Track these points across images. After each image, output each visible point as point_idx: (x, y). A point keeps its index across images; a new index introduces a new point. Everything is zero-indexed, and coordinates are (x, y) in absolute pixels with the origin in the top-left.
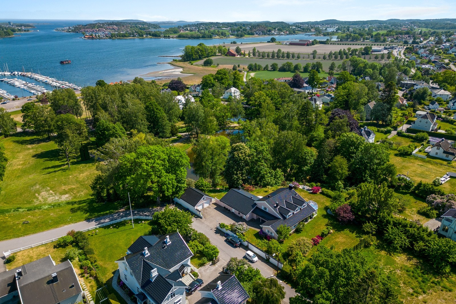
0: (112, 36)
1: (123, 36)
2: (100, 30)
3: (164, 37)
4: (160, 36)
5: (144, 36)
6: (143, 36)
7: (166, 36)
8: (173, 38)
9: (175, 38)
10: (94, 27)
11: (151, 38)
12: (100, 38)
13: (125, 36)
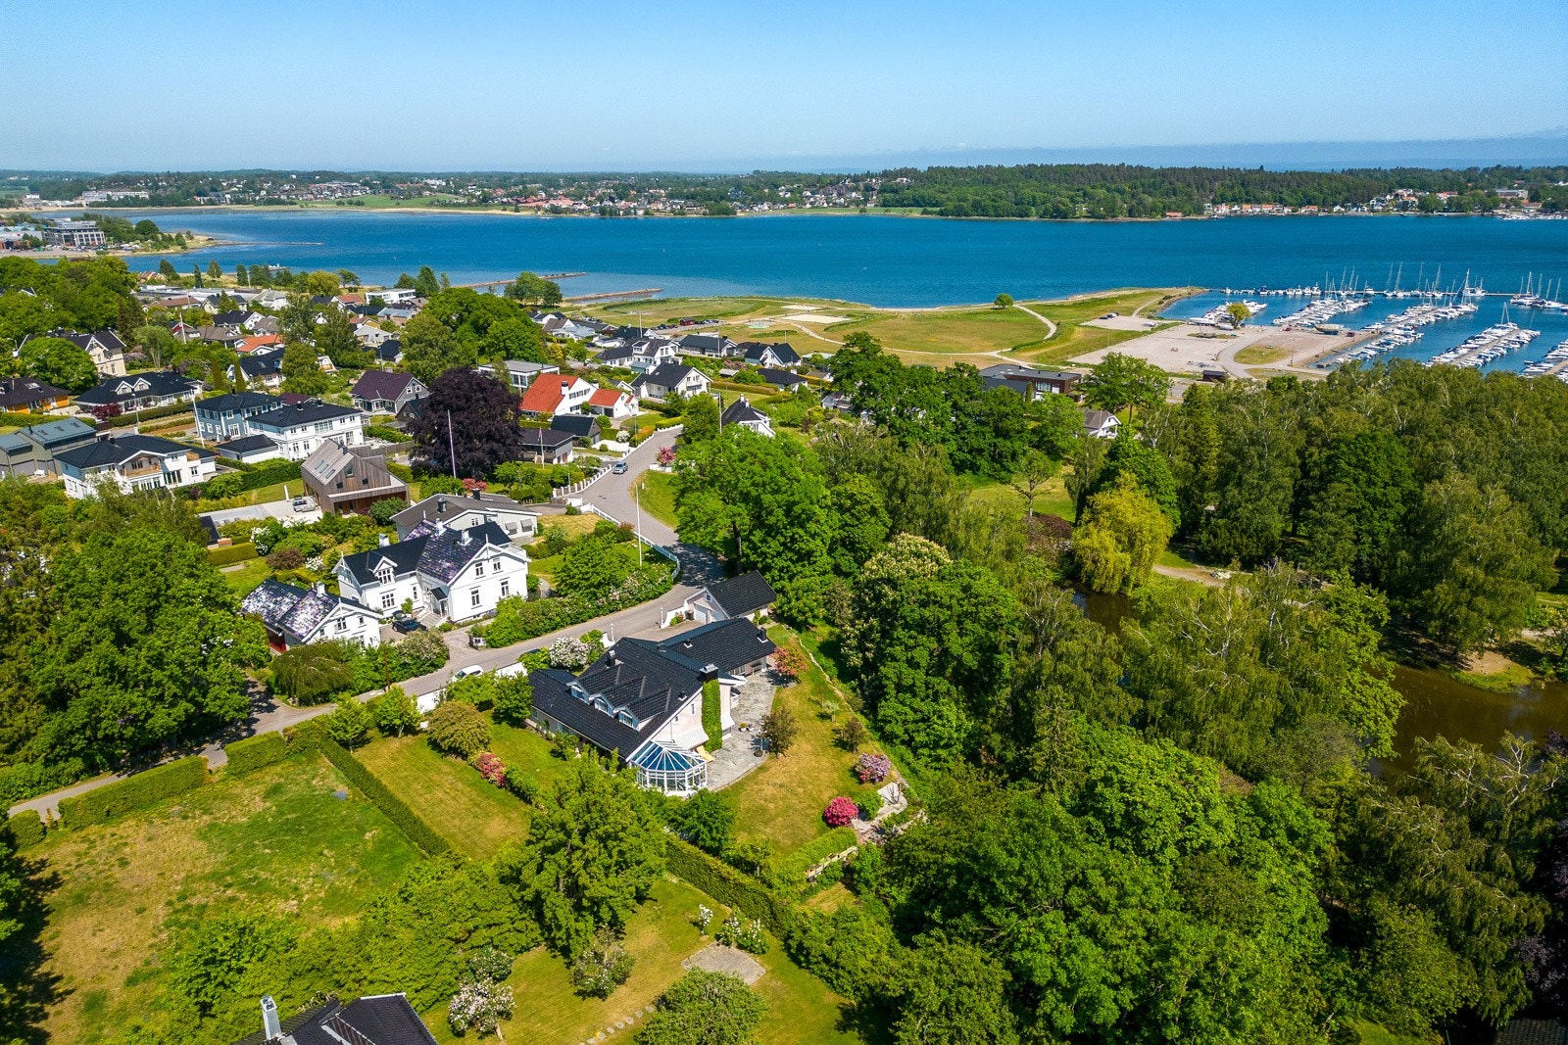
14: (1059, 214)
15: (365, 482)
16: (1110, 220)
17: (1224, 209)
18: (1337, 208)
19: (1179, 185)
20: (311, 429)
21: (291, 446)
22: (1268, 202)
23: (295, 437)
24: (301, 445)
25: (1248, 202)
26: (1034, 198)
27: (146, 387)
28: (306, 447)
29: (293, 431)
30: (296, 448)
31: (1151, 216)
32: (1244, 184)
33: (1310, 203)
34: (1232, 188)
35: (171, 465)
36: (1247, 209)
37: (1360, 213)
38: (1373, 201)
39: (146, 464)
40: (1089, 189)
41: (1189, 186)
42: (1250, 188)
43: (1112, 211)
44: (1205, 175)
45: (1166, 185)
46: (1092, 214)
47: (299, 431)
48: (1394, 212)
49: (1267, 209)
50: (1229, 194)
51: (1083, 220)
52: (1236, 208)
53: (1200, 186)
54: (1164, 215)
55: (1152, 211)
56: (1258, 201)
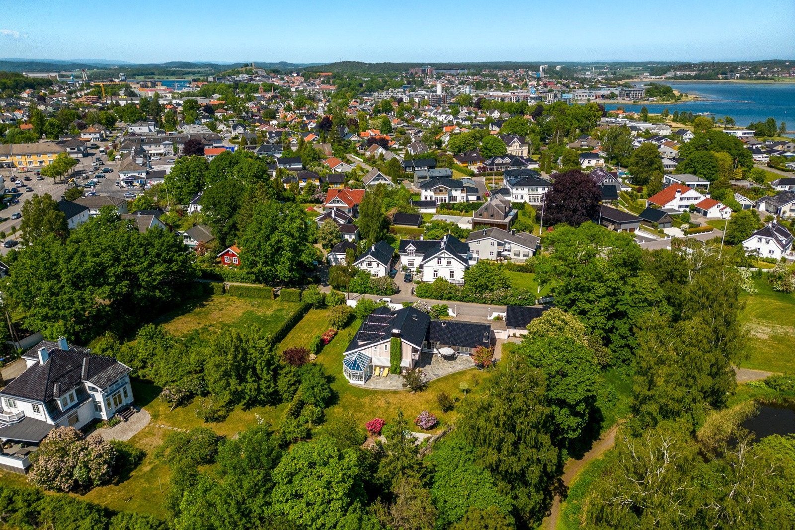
15: (492, 216)
20: (526, 190)
21: (514, 196)
23: (517, 192)
24: (519, 197)
27: (509, 162)
28: (522, 198)
29: (517, 189)
30: (516, 198)
35: (454, 193)
39: (444, 191)
47: (520, 189)
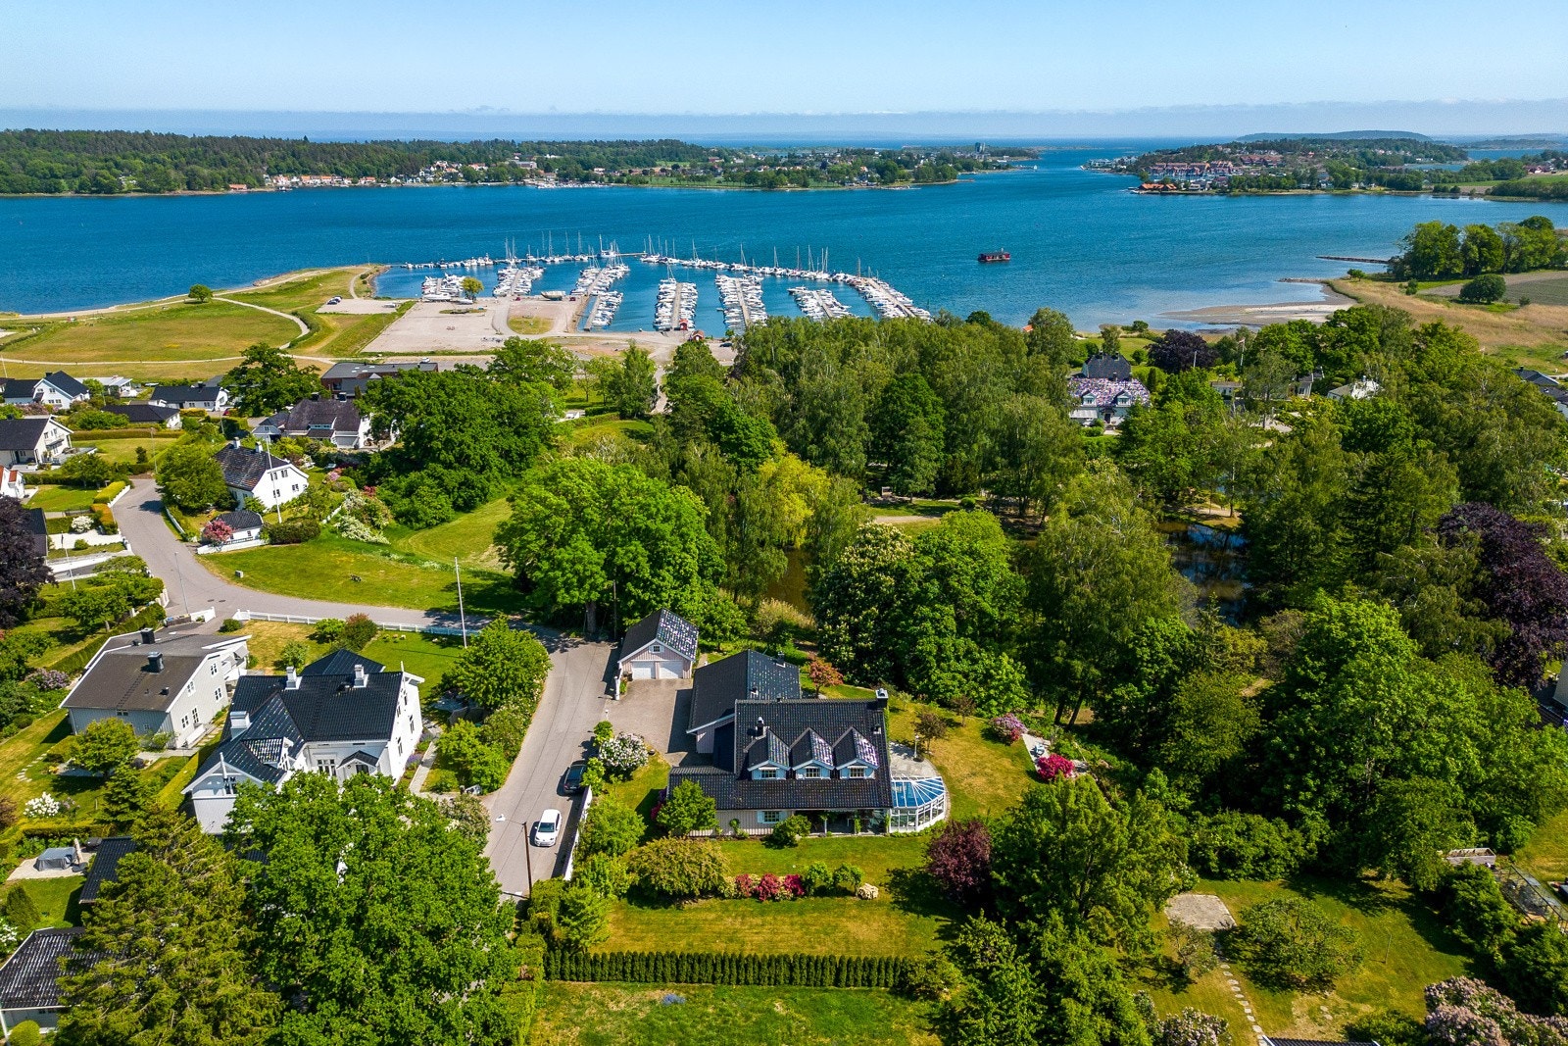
0: (1231, 187)
1: (1270, 187)
2: (1214, 166)
3: (1436, 190)
4: (1418, 188)
5: (1356, 187)
6: (1347, 185)
7: (1444, 190)
8: (1471, 195)
9: (1480, 195)
10: (1201, 157)
11: (1380, 194)
12: (1189, 192)
13: (1279, 186)
14: (100, 187)
16: (167, 194)
17: (283, 181)
18: (393, 179)
19: (226, 155)
22: (326, 174)
25: (305, 173)
26: (51, 170)
31: (214, 189)
32: (298, 155)
33: (366, 175)
34: (283, 158)
36: (308, 180)
37: (415, 184)
38: (422, 173)
40: (119, 159)
41: (236, 155)
42: (303, 159)
43: (167, 184)
44: (250, 145)
45: (211, 155)
46: (143, 187)
48: (445, 183)
49: (327, 180)
50: (283, 165)
51: (133, 194)
52: (295, 179)
53: (249, 157)
54: (227, 188)
55: (212, 183)
56: (316, 173)
